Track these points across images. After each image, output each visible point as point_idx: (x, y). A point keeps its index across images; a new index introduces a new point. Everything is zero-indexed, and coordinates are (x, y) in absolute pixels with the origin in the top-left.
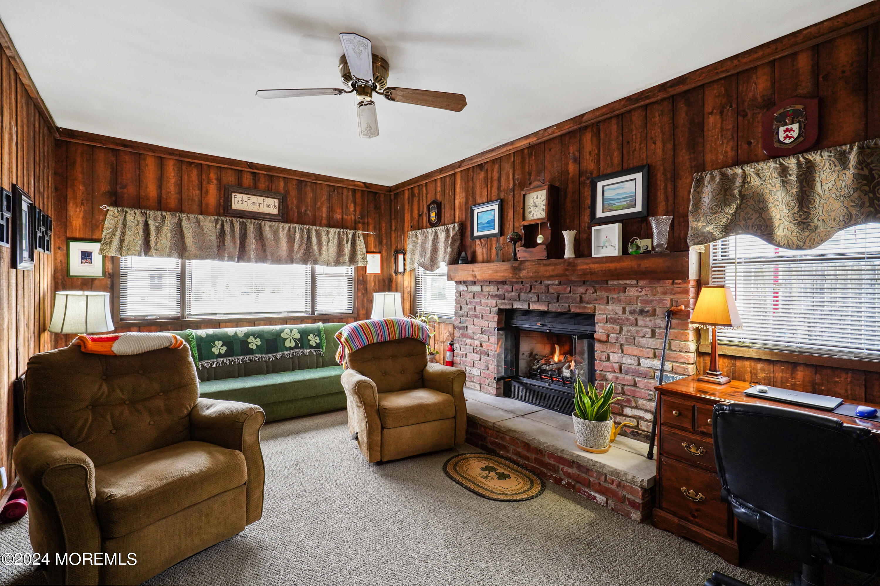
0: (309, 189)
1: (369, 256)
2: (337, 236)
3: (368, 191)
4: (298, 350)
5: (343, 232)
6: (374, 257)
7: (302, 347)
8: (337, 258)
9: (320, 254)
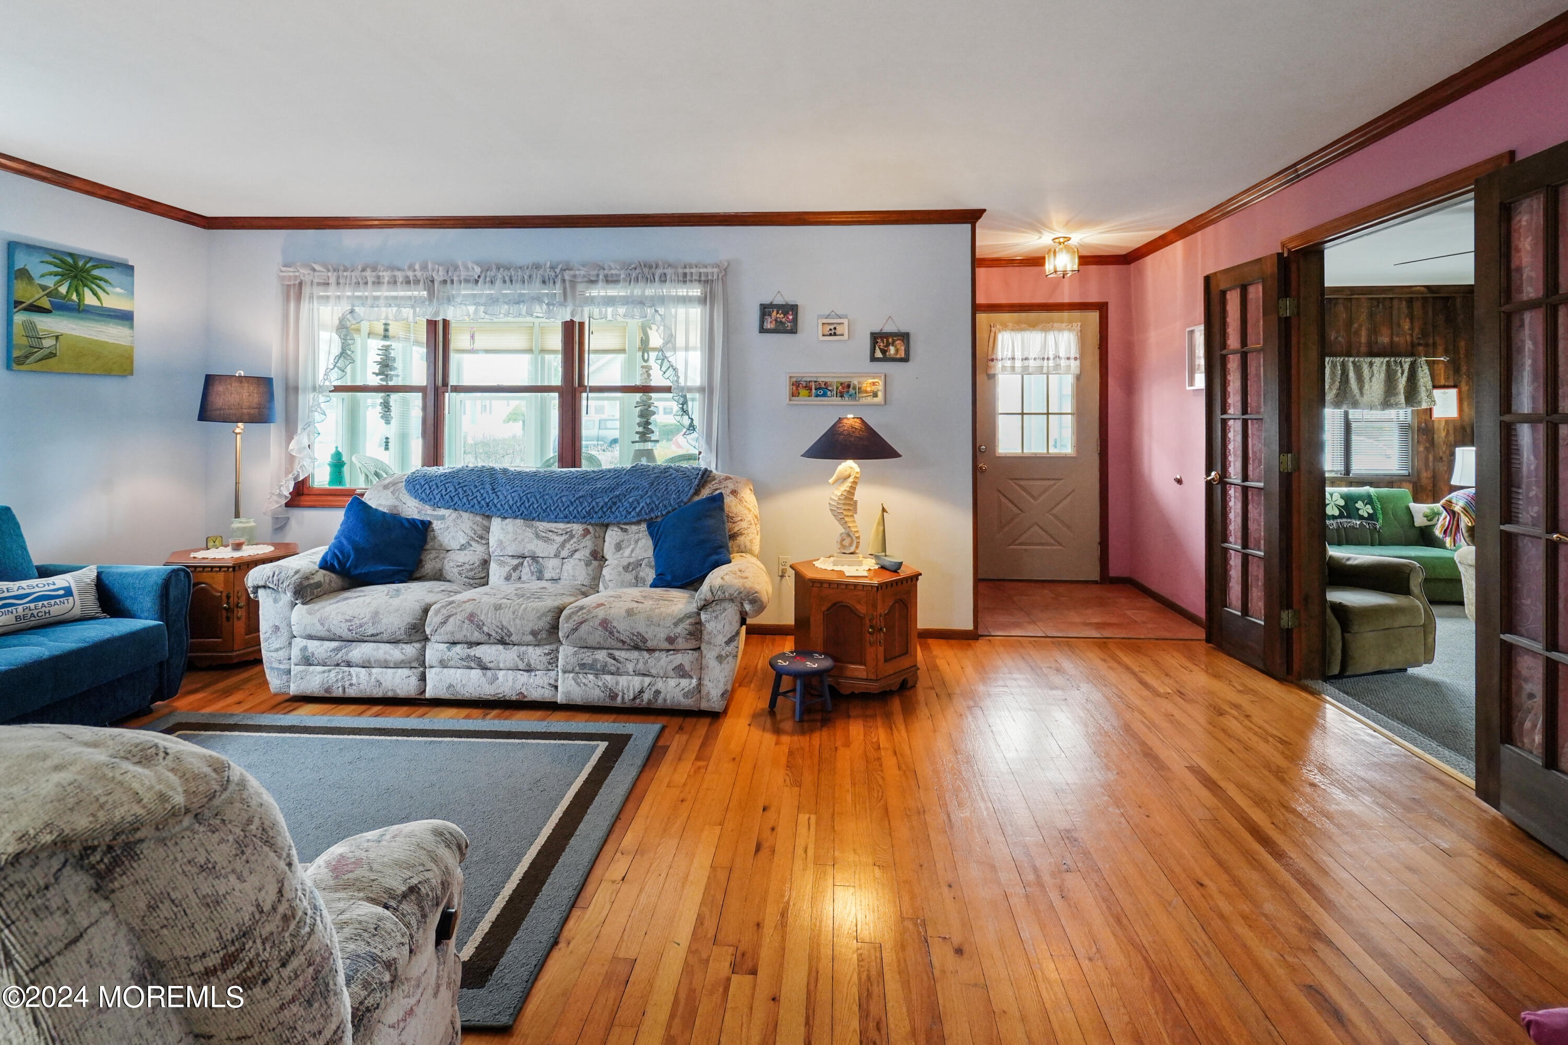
0: (1341, 308)
1: (1437, 393)
2: (1384, 367)
3: (1434, 298)
4: (1344, 520)
5: (1395, 361)
6: (1445, 393)
7: (1349, 517)
8: (1385, 399)
9: (1362, 394)
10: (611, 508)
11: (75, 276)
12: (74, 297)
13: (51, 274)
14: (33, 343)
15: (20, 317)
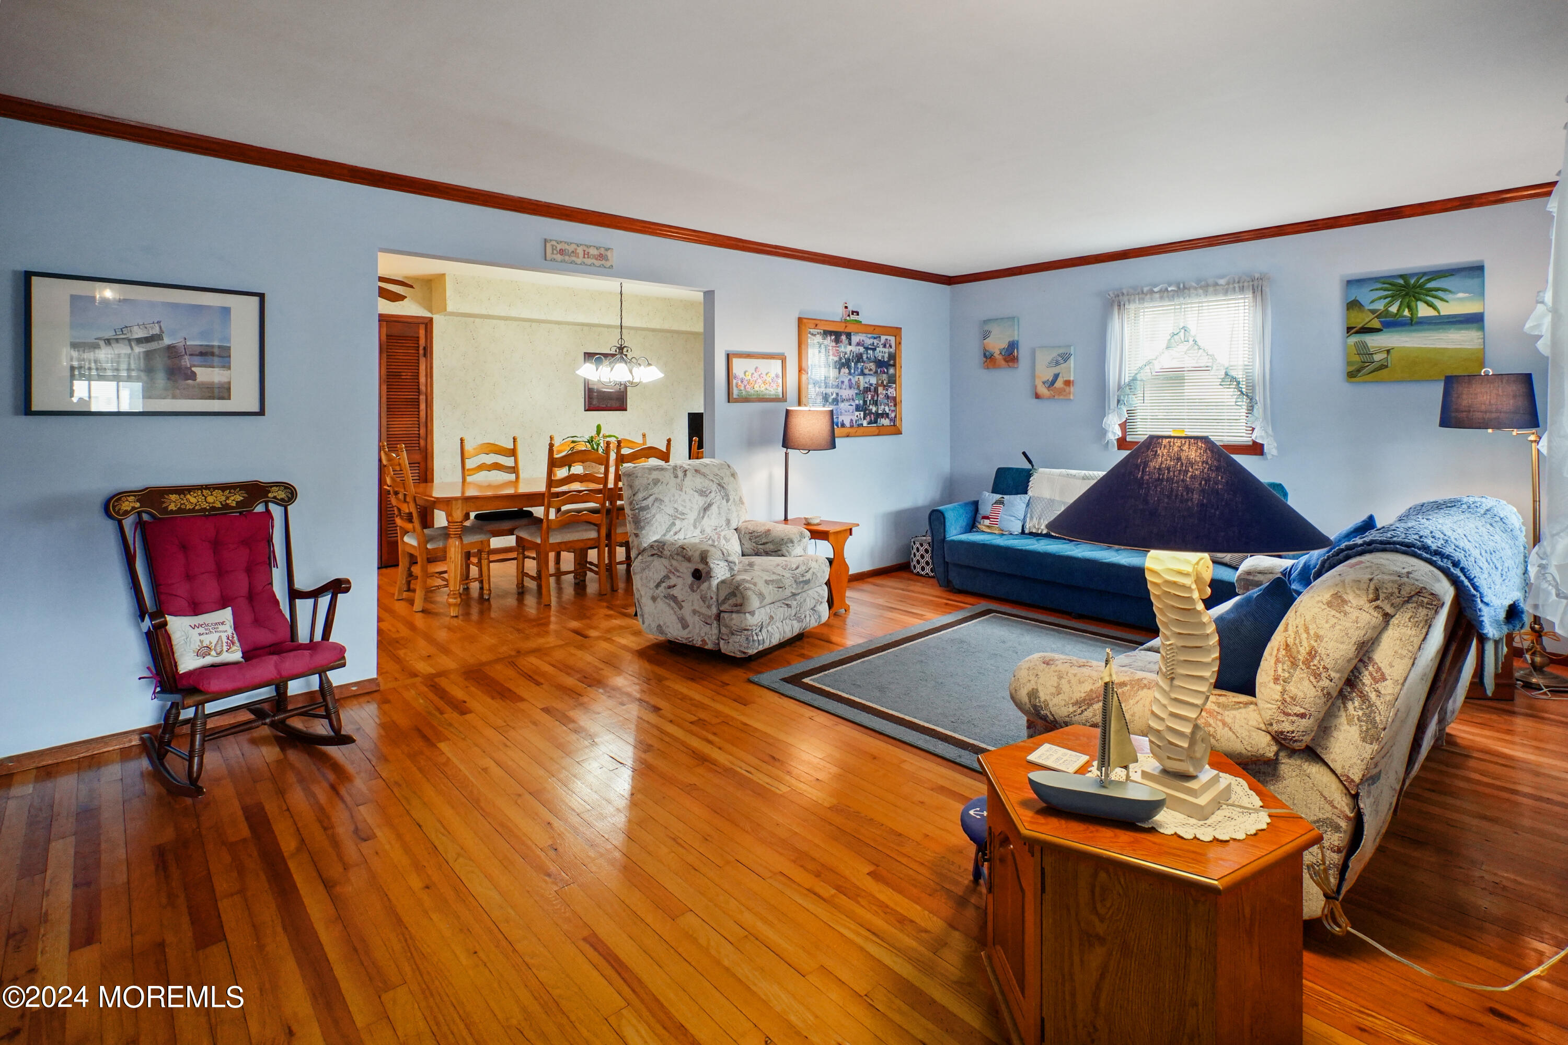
11: (1407, 294)
12: (1406, 313)
13: (1380, 298)
14: (1365, 358)
15: (1354, 339)
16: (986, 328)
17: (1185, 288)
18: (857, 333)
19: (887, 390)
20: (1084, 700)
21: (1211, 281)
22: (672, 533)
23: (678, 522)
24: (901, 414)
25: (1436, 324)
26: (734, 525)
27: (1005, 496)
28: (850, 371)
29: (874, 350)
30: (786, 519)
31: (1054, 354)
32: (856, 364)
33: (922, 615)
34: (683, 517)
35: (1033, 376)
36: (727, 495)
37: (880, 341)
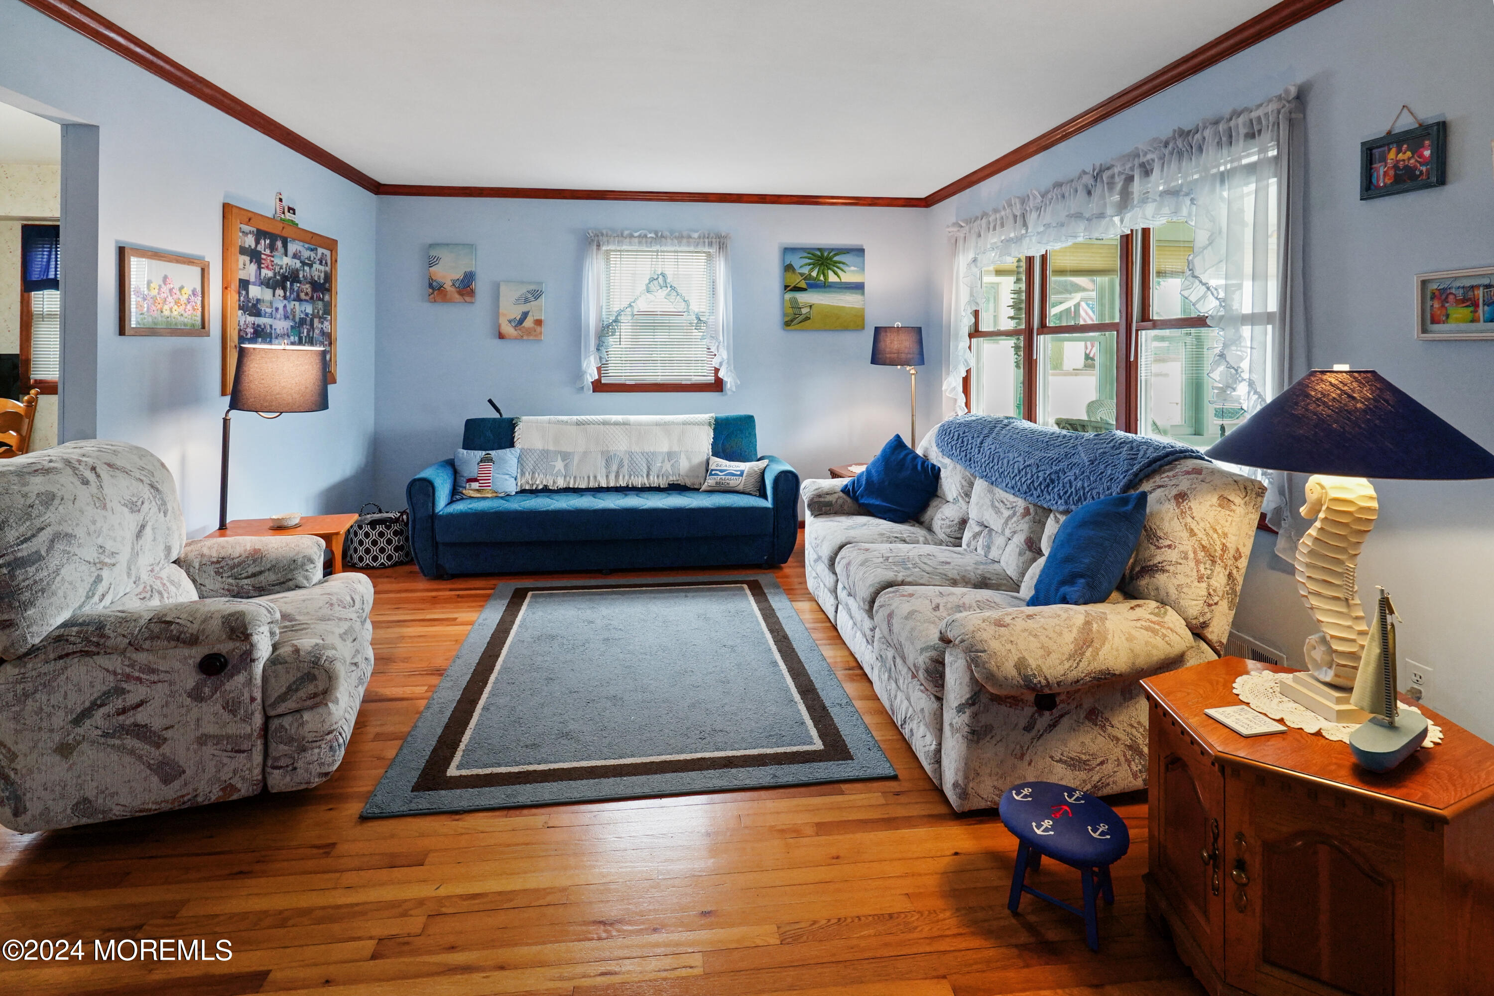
10: (1048, 486)
11: (822, 264)
12: (822, 278)
13: (806, 265)
14: (797, 311)
15: (788, 296)
16: (433, 253)
17: (662, 236)
18: (294, 240)
19: (322, 323)
20: (1076, 651)
21: (685, 234)
22: (96, 598)
23: (105, 573)
24: (335, 356)
25: (839, 288)
26: (174, 557)
27: (490, 452)
28: (285, 293)
29: (311, 266)
30: (223, 526)
31: (523, 290)
32: (291, 285)
33: (455, 619)
34: (113, 561)
35: (496, 313)
36: (164, 503)
37: (316, 254)
